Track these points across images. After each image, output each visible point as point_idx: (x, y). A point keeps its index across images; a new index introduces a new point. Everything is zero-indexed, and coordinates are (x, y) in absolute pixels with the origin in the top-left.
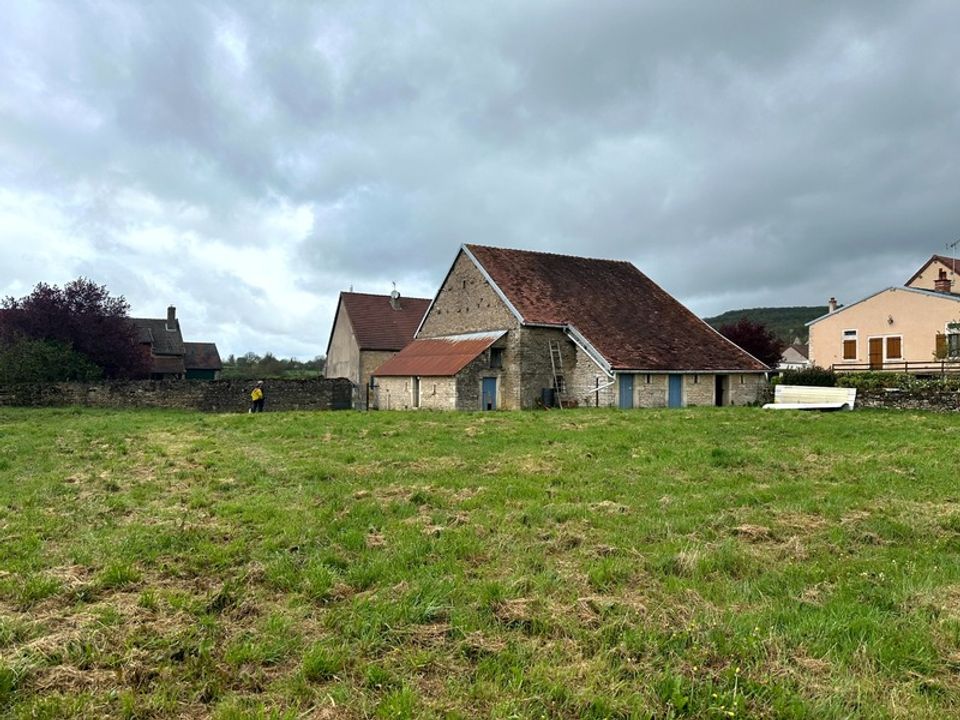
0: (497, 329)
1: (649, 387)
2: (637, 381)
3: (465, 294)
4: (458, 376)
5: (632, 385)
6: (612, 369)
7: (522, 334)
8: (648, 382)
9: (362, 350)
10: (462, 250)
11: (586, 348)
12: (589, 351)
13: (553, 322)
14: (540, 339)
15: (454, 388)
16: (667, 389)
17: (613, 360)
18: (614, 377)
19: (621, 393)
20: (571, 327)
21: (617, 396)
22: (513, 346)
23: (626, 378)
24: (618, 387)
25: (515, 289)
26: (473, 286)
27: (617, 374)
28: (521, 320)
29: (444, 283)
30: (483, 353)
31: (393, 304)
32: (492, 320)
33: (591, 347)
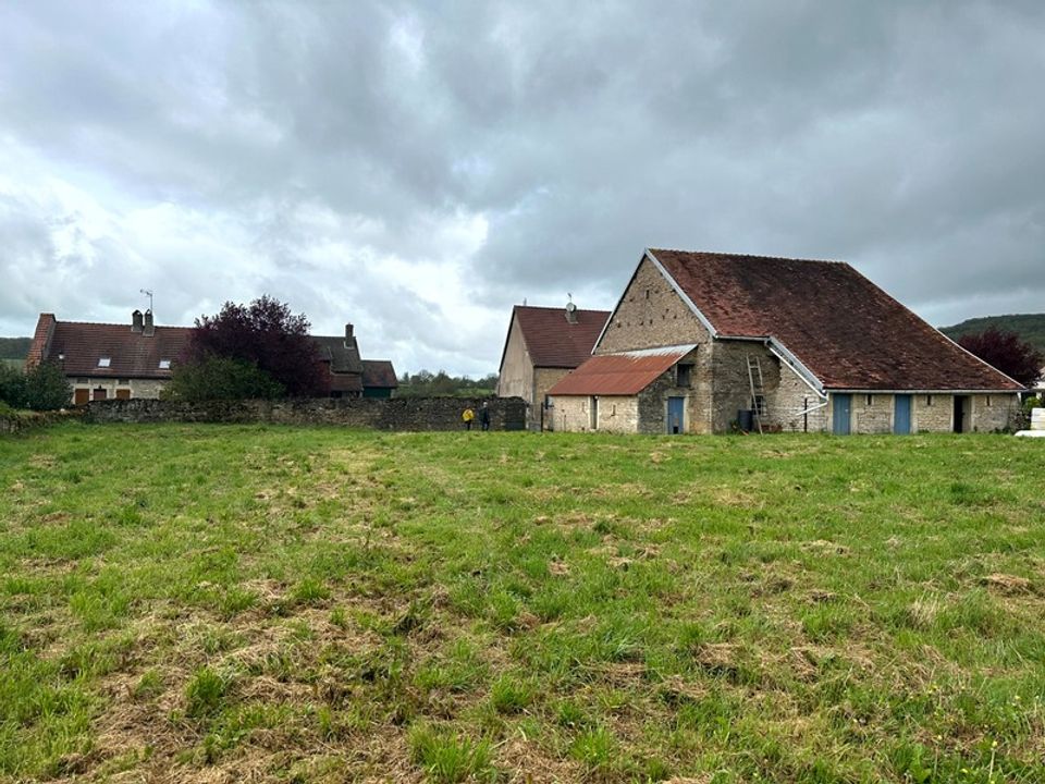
0: (686, 344)
1: (870, 410)
2: (855, 402)
3: (649, 304)
4: (639, 395)
5: (849, 406)
6: (824, 388)
7: (715, 348)
8: (869, 403)
9: (536, 367)
10: (645, 256)
11: (792, 364)
12: (796, 367)
13: (750, 335)
14: (734, 353)
15: (636, 408)
16: (893, 411)
17: (826, 378)
18: (827, 397)
19: (835, 417)
20: (773, 339)
21: (831, 420)
22: (703, 361)
23: (841, 399)
24: (832, 409)
25: (707, 301)
26: (657, 296)
27: (831, 394)
28: (713, 332)
29: (625, 293)
30: (669, 370)
31: (568, 316)
32: (680, 333)
33: (799, 363)
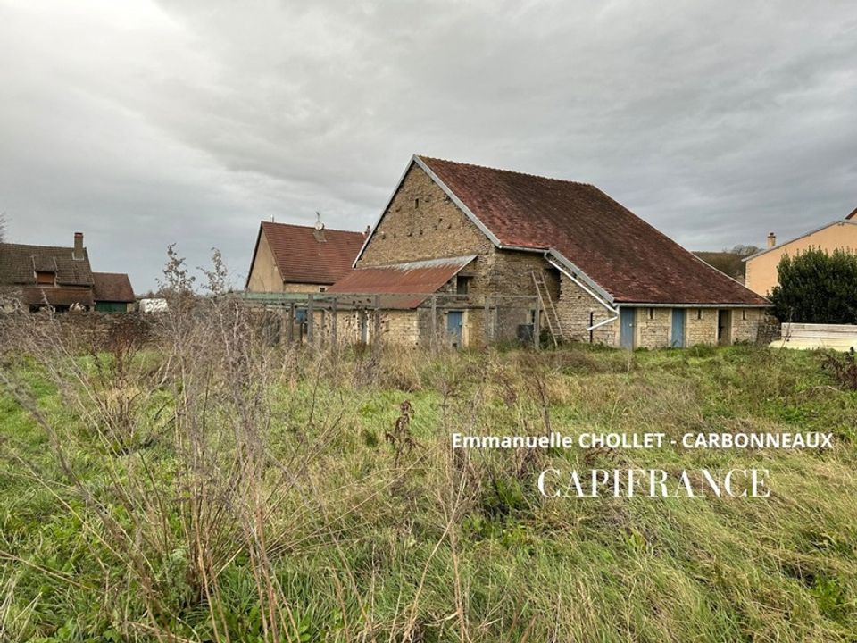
0: (461, 254)
1: (652, 324)
2: (640, 316)
3: (418, 214)
4: (419, 309)
5: (633, 321)
6: (615, 301)
7: (498, 259)
8: (652, 318)
9: (286, 282)
10: (414, 163)
11: (575, 276)
12: (580, 280)
13: (530, 246)
14: (516, 265)
15: (415, 323)
16: (671, 325)
17: (612, 289)
18: (617, 311)
19: (621, 331)
20: (553, 251)
21: (618, 335)
22: (483, 274)
23: (629, 313)
24: (618, 323)
25: (482, 207)
26: (428, 205)
27: (621, 308)
28: (497, 242)
29: (391, 203)
30: (449, 282)
31: (317, 235)
32: (455, 244)
33: (583, 274)
